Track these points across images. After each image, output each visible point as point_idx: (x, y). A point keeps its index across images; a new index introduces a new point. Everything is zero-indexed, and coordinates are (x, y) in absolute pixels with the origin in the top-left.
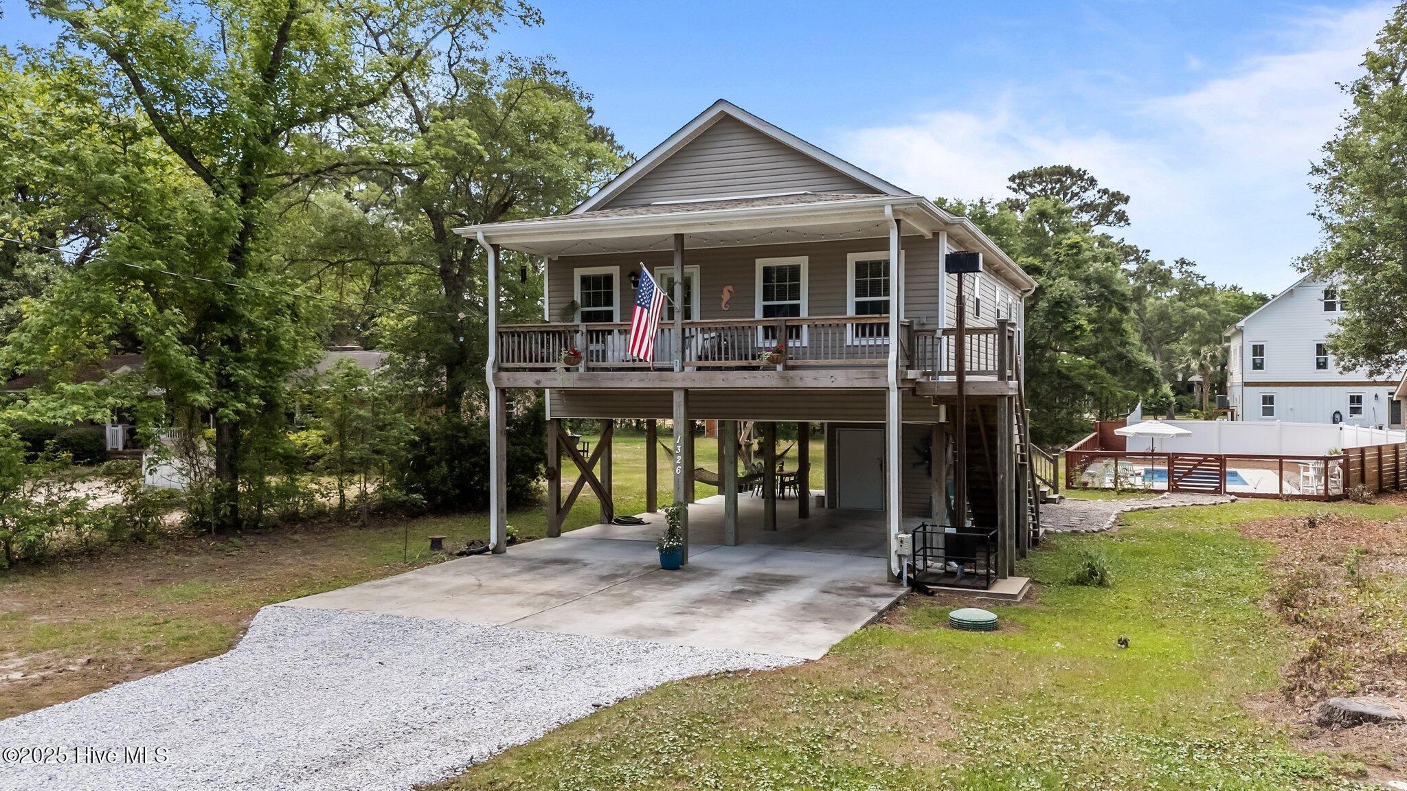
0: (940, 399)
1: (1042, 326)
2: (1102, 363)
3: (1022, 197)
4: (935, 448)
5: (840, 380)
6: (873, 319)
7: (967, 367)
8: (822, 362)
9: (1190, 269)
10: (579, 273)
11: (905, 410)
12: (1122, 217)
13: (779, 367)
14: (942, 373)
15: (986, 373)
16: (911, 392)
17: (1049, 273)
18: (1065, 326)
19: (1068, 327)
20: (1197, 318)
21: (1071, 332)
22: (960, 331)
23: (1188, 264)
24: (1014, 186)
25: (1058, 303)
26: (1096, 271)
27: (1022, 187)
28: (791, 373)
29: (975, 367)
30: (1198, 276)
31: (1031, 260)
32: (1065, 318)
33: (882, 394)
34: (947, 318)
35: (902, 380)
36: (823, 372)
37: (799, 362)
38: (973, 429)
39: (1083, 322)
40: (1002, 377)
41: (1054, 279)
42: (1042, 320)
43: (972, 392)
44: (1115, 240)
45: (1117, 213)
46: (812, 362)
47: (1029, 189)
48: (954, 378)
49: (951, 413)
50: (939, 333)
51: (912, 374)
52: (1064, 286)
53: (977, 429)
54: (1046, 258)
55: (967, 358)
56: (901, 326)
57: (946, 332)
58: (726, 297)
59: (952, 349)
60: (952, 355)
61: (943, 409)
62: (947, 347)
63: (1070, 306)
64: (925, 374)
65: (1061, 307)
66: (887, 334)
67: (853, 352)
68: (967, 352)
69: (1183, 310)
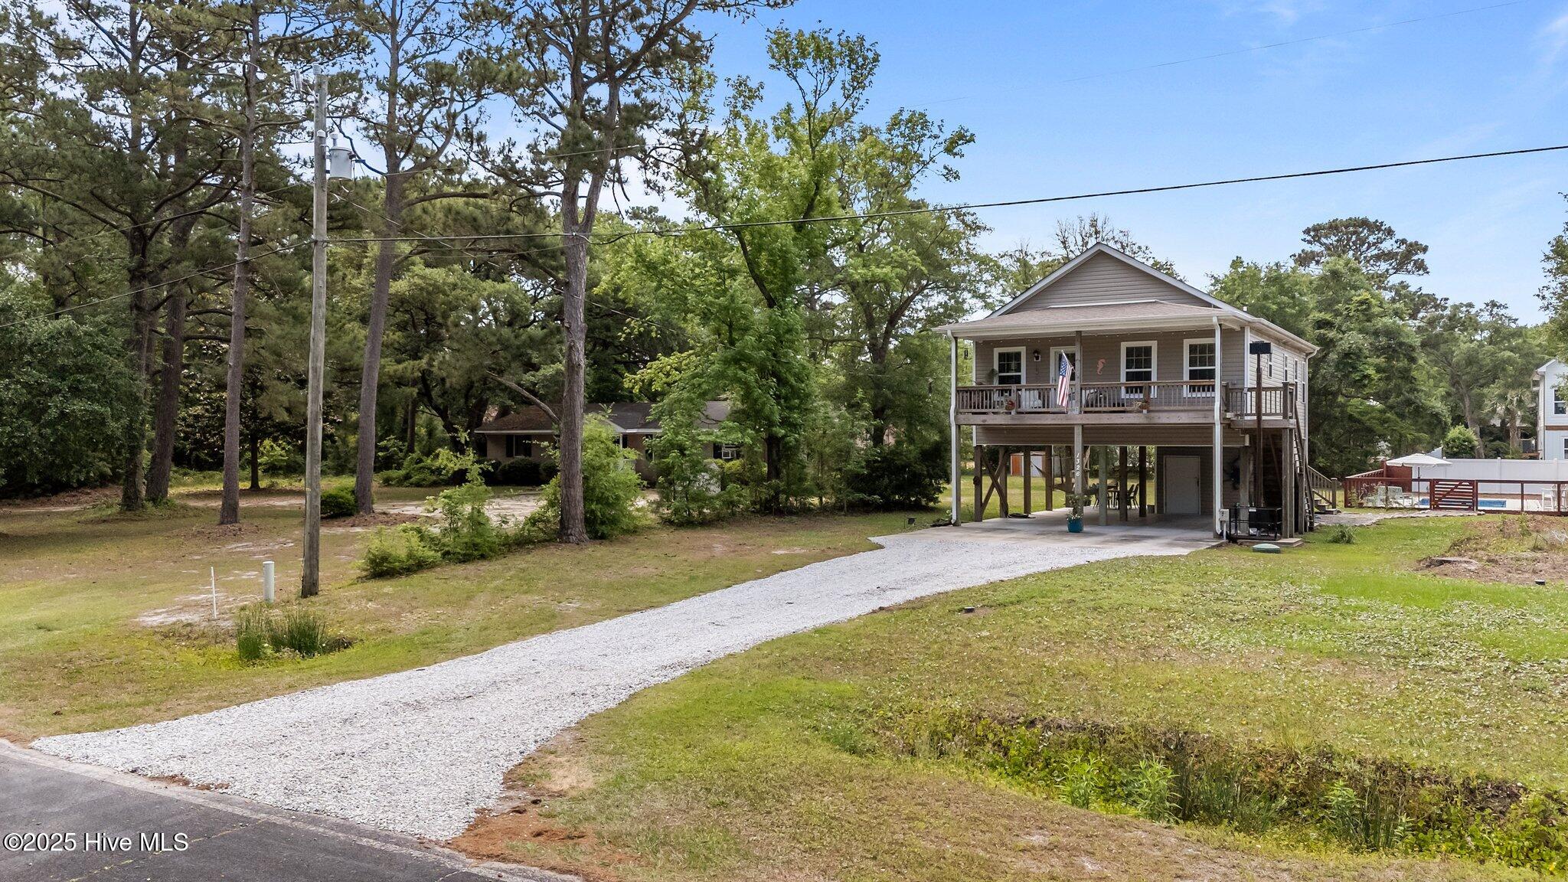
0: (1246, 431)
1: (1333, 376)
2: (1391, 408)
3: (1317, 248)
4: (1241, 464)
5: (1184, 418)
6: (1206, 382)
7: (1263, 411)
8: (1172, 408)
9: (1502, 312)
10: (997, 351)
11: (1225, 438)
12: (1421, 266)
13: (1145, 411)
14: (1247, 415)
15: (1276, 414)
16: (1228, 426)
17: (1340, 326)
18: (1353, 376)
19: (1356, 376)
20: (1509, 361)
21: (1360, 381)
22: (1259, 389)
23: (1499, 307)
24: (1309, 238)
25: (1347, 355)
26: (1385, 325)
27: (1317, 239)
28: (1152, 414)
29: (1268, 411)
30: (1510, 319)
31: (1322, 316)
32: (1355, 368)
33: (1210, 428)
34: (1250, 381)
35: (1223, 419)
36: (1173, 414)
37: (1158, 408)
38: (1267, 451)
39: (1371, 371)
40: (1285, 416)
41: (1344, 333)
42: (1332, 370)
43: (1266, 426)
44: (1412, 289)
45: (1416, 262)
46: (1166, 408)
47: (1323, 240)
48: (1255, 418)
49: (1252, 440)
50: (1245, 390)
51: (1229, 415)
52: (1353, 339)
53: (1270, 451)
54: (1337, 313)
55: (1263, 405)
56: (1222, 386)
57: (1250, 390)
58: (1100, 366)
59: (1254, 399)
60: (1254, 403)
61: (1247, 437)
62: (1250, 399)
63: (1359, 357)
64: (1237, 415)
65: (1350, 359)
66: (1213, 390)
67: (1191, 401)
68: (1263, 401)
69: (1493, 354)
